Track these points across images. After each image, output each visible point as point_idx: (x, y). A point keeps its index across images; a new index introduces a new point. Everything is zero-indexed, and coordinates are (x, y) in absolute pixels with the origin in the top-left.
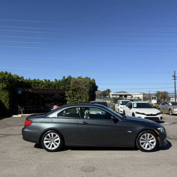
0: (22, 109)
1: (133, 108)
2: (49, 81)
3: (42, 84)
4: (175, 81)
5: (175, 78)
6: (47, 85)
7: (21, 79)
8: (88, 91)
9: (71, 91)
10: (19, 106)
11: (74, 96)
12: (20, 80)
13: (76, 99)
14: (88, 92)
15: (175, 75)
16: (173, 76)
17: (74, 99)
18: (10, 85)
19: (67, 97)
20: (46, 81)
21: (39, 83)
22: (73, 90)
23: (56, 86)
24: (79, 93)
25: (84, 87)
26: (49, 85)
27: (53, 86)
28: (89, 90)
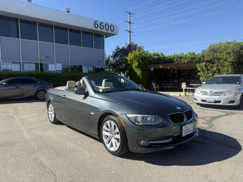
0: (156, 86)
2: (194, 54)
3: (186, 59)
6: (190, 59)
7: (158, 55)
9: (204, 63)
10: (154, 84)
11: (208, 70)
12: (156, 57)
13: (211, 74)
14: (230, 62)
17: (209, 73)
18: (143, 63)
19: (199, 72)
20: (190, 54)
21: (181, 58)
22: (207, 62)
23: (200, 59)
24: (215, 64)
25: (224, 55)
26: (192, 59)
27: (196, 59)
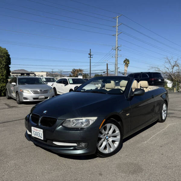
1: (70, 84)
4: (90, 59)
5: (90, 56)
8: (5, 64)
15: (90, 53)
16: (89, 54)
28: (5, 62)
